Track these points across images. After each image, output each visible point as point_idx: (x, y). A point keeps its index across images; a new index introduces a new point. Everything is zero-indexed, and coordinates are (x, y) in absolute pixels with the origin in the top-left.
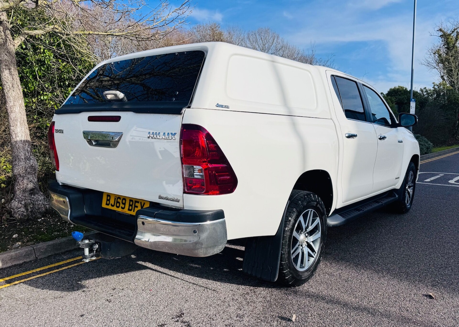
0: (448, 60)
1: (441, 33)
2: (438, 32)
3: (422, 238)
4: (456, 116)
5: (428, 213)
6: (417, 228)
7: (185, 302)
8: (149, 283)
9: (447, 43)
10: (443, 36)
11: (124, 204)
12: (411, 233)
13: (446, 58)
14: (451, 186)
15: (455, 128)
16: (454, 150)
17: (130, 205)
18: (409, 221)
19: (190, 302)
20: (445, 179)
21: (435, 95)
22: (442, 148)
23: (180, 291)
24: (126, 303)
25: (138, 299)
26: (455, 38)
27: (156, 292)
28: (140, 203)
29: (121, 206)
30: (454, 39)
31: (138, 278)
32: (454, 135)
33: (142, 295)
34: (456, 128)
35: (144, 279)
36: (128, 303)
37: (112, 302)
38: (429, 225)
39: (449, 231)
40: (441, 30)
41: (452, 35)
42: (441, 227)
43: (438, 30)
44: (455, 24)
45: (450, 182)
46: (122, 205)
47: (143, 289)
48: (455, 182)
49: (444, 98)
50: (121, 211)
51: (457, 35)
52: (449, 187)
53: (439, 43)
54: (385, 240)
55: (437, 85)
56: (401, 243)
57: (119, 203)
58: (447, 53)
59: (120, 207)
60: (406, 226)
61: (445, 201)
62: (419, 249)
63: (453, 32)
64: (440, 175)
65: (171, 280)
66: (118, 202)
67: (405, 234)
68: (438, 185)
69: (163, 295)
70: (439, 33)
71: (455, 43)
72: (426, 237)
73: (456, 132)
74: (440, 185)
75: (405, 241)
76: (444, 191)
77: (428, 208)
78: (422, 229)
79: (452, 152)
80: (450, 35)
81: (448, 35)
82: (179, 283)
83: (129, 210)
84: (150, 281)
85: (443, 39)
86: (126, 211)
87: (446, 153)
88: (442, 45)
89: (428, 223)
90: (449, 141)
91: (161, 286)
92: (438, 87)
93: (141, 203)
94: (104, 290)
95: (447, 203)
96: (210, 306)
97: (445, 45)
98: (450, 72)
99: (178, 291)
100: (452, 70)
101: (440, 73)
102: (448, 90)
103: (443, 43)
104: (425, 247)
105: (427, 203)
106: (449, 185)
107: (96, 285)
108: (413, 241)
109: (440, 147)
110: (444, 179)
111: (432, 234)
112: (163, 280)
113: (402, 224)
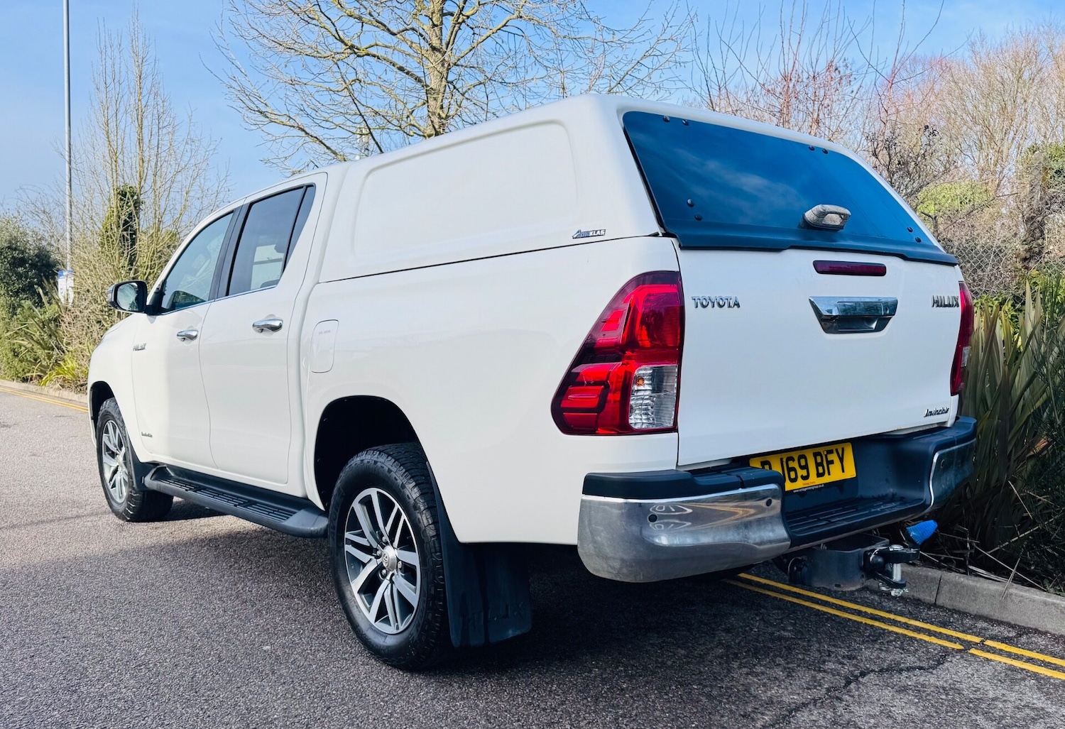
11: (806, 467)
17: (818, 465)
28: (834, 451)
29: (799, 475)
46: (802, 472)
50: (804, 484)
57: (794, 469)
59: (799, 479)
66: (790, 469)
83: (819, 475)
86: (814, 481)
93: (837, 450)
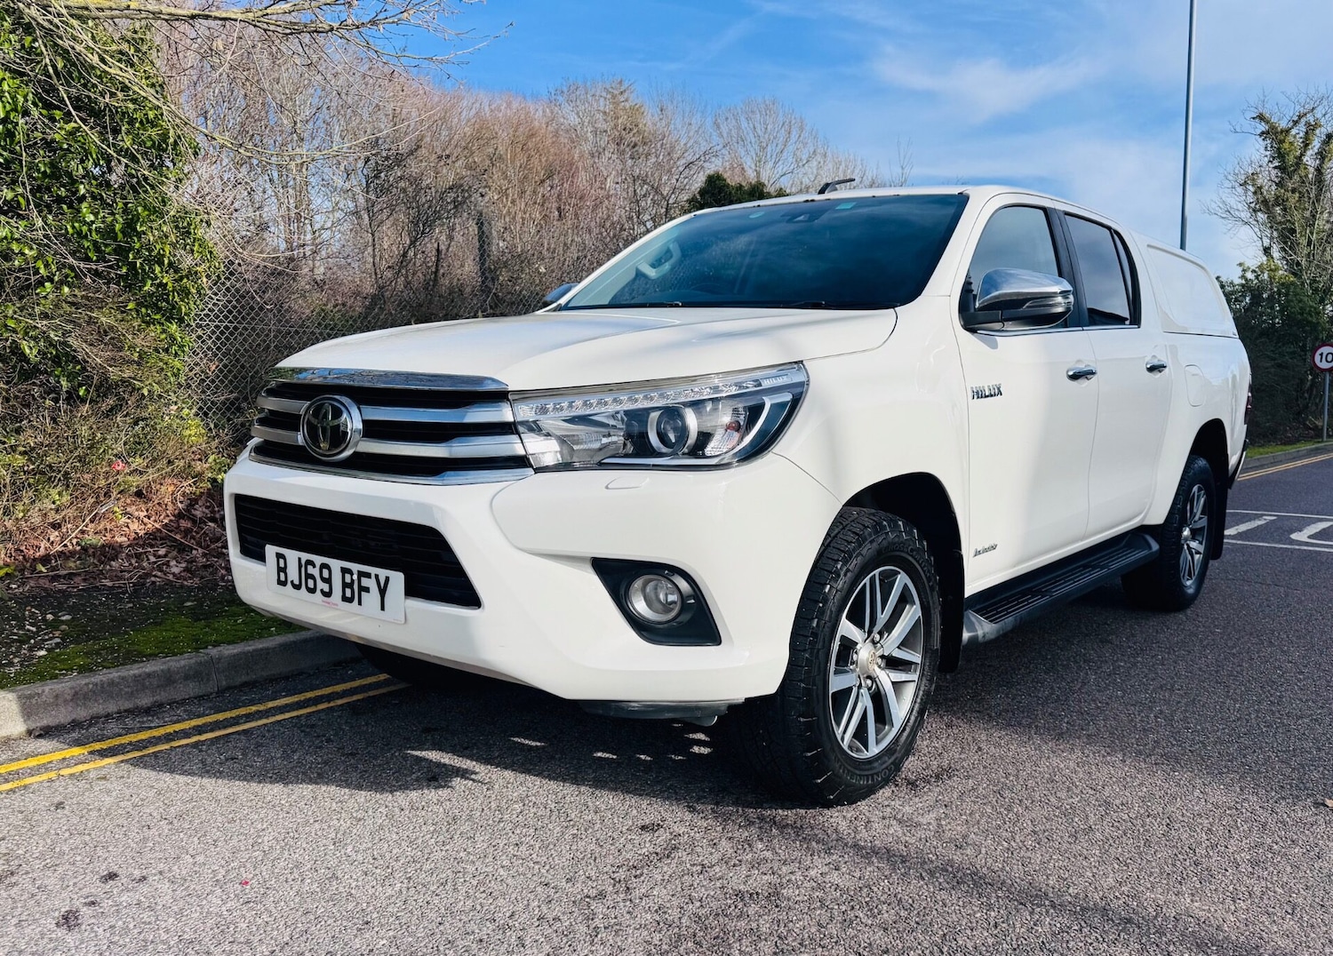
0: (1283, 200)
1: (1263, 127)
2: (1253, 123)
3: (1217, 702)
4: (1305, 360)
5: (1234, 624)
6: (1200, 669)
7: (360, 930)
8: (247, 856)
9: (1280, 155)
10: (1268, 133)
12: (1182, 687)
13: (1278, 197)
14: (1297, 547)
15: (1303, 394)
16: (1301, 453)
18: (1176, 649)
19: (376, 929)
20: (1280, 530)
21: (1248, 299)
22: (1266, 450)
23: (353, 885)
24: (136, 931)
25: (184, 919)
26: (1301, 140)
27: (262, 891)
30: (1299, 143)
31: (215, 838)
32: (1299, 413)
33: (204, 902)
34: (1306, 395)
35: (234, 842)
36: (140, 933)
37: (83, 927)
38: (1236, 661)
39: (1300, 680)
40: (1261, 118)
41: (1293, 132)
42: (1275, 667)
43: (1254, 118)
44: (1302, 101)
45: (1294, 536)
47: (220, 877)
48: (1309, 537)
49: (1272, 308)
51: (1307, 133)
52: (1292, 551)
53: (1257, 153)
54: (1099, 707)
55: (1254, 271)
56: (1148, 717)
58: (1280, 182)
60: (1163, 665)
61: (1282, 590)
62: (1208, 738)
63: (1296, 123)
64: (1265, 517)
65: (334, 844)
67: (1161, 687)
68: (1261, 544)
69: (283, 903)
70: (1258, 125)
71: (1302, 155)
72: (1228, 697)
73: (1306, 407)
74: (1267, 545)
75: (1161, 712)
76: (1277, 562)
77: (1233, 609)
78: (1217, 672)
79: (1294, 459)
80: (1288, 131)
81: (1282, 131)
82: (360, 858)
84: (256, 848)
85: (1269, 142)
87: (1281, 462)
88: (1266, 159)
89: (1234, 654)
90: (1286, 430)
91: (290, 866)
92: (1257, 277)
94: (71, 883)
95: (1289, 598)
96: (449, 946)
97: (1274, 158)
98: (1286, 236)
99: (344, 887)
100: (1293, 231)
101: (1261, 238)
102: (1283, 284)
103: (1268, 153)
104: (1226, 731)
105: (1230, 595)
106: (1293, 547)
107: (48, 861)
108: (1186, 711)
109: (1262, 446)
110: (1278, 528)
111: (1248, 690)
112: (304, 845)
113: (1153, 657)
